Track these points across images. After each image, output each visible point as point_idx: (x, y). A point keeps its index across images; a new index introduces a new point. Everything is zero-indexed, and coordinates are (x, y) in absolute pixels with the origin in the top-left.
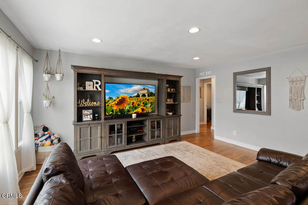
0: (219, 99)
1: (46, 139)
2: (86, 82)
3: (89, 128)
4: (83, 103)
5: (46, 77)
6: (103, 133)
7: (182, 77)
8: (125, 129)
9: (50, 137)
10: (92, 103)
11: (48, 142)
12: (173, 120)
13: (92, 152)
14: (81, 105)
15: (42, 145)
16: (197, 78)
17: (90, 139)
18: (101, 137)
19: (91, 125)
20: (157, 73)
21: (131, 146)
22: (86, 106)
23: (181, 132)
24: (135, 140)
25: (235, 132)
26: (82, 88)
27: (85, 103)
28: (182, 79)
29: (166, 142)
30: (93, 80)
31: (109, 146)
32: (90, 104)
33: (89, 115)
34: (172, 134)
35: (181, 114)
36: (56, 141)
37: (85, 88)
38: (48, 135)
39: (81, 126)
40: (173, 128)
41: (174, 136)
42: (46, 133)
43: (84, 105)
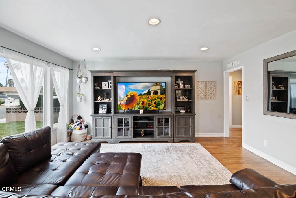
0: (247, 96)
1: (78, 125)
2: (103, 83)
3: (102, 119)
4: (99, 100)
5: (78, 80)
6: (113, 124)
7: (196, 72)
8: (132, 123)
9: (81, 123)
10: (106, 99)
11: (79, 127)
12: (184, 118)
13: (104, 139)
14: (98, 101)
15: (74, 128)
16: (224, 71)
17: (103, 128)
18: (111, 128)
19: (104, 117)
20: (171, 70)
21: (137, 140)
22: (101, 101)
23: (195, 134)
24: (143, 134)
25: (267, 141)
26: (99, 87)
27: (101, 100)
28: (195, 73)
29: (175, 141)
30: (109, 81)
31: (118, 136)
32: (104, 100)
33: (104, 109)
34: (183, 134)
35: (195, 113)
36: (83, 127)
37: (101, 87)
38: (80, 122)
39: (96, 117)
40: (185, 128)
41: (185, 136)
42: (79, 120)
43: (100, 101)
